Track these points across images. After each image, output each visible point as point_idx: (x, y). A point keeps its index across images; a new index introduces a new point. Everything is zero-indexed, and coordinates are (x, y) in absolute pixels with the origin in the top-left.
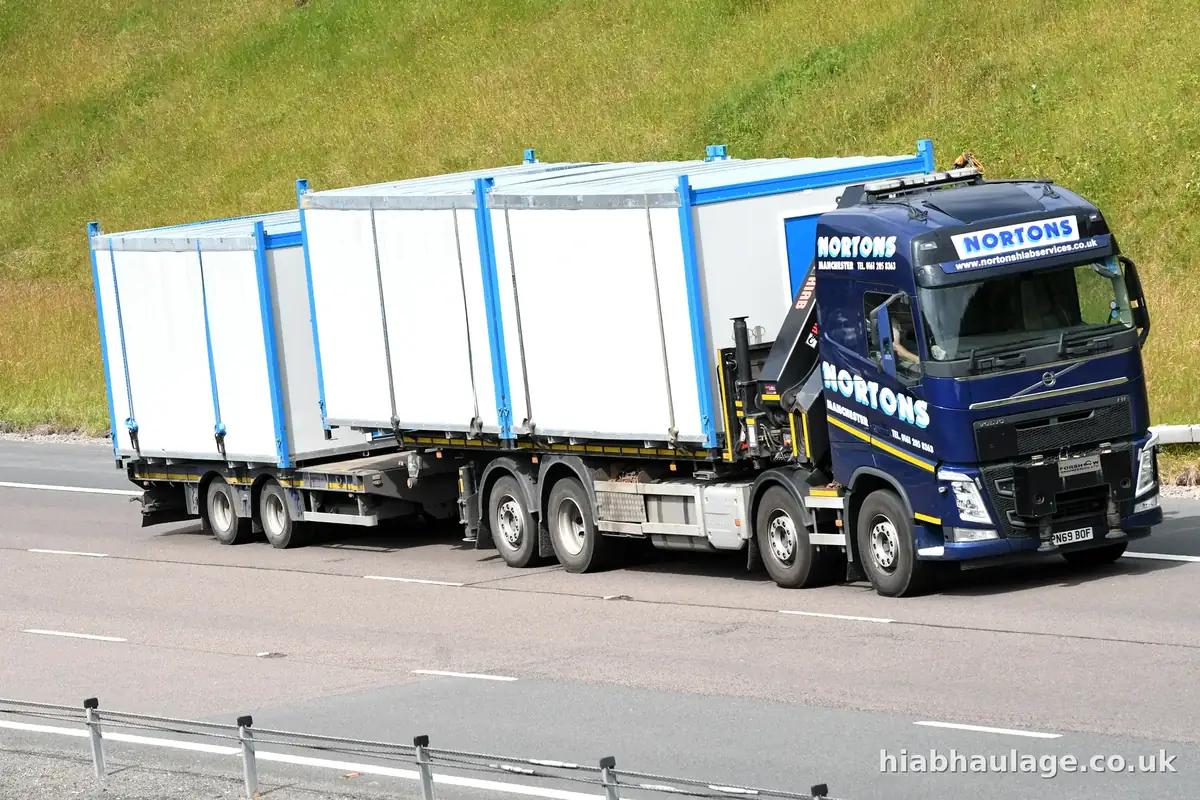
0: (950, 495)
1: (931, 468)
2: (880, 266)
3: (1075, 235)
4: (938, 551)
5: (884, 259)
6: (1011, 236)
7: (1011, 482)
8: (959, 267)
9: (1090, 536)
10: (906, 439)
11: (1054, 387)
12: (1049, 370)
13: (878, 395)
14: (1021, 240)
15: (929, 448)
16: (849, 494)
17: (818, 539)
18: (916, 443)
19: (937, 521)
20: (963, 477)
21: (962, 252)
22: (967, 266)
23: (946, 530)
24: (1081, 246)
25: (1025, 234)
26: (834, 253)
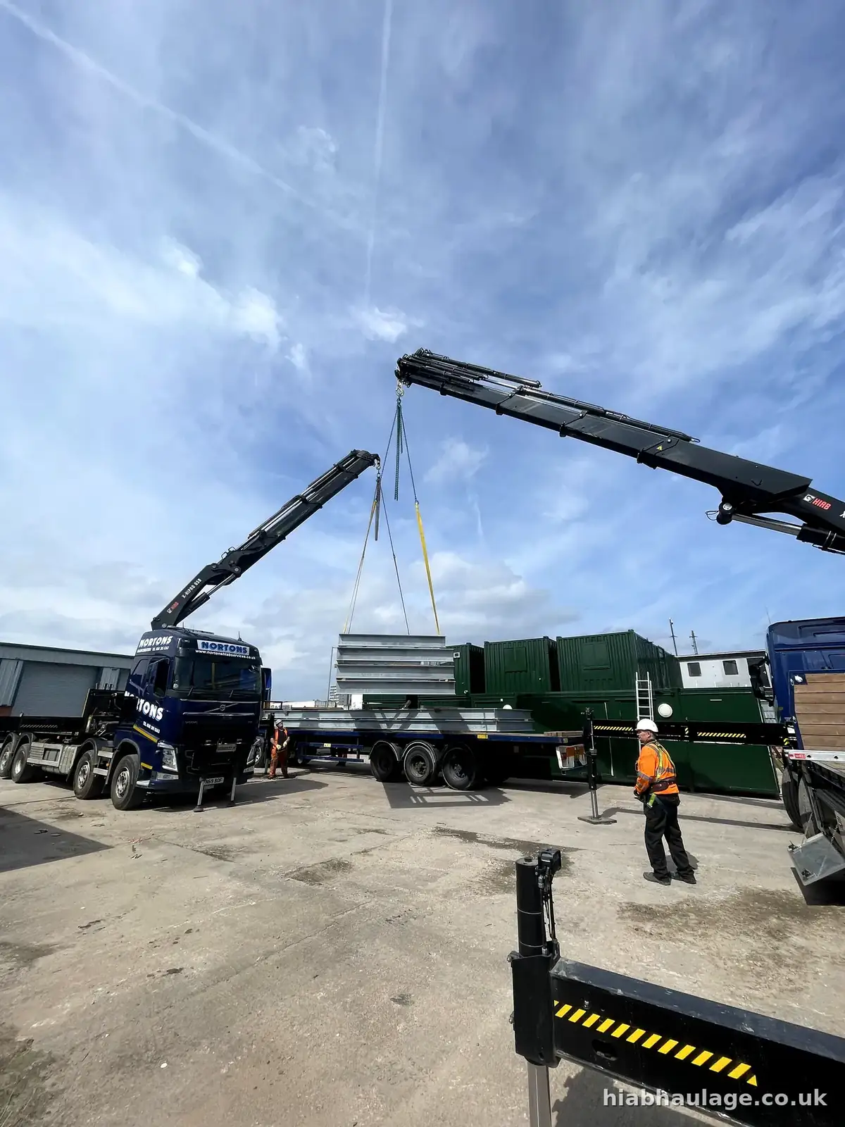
0: (161, 755)
1: (155, 741)
2: (162, 648)
3: (248, 653)
4: (146, 783)
5: (165, 645)
6: (223, 647)
7: (192, 752)
8: (197, 651)
9: (222, 782)
10: (149, 726)
11: (223, 712)
12: (224, 704)
13: (143, 705)
14: (226, 649)
15: (157, 731)
16: (115, 752)
17: (97, 771)
18: (153, 728)
19: (151, 768)
20: (170, 747)
21: (200, 646)
22: (201, 652)
23: (153, 773)
24: (250, 657)
25: (228, 648)
26: (145, 645)
